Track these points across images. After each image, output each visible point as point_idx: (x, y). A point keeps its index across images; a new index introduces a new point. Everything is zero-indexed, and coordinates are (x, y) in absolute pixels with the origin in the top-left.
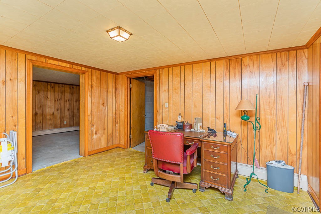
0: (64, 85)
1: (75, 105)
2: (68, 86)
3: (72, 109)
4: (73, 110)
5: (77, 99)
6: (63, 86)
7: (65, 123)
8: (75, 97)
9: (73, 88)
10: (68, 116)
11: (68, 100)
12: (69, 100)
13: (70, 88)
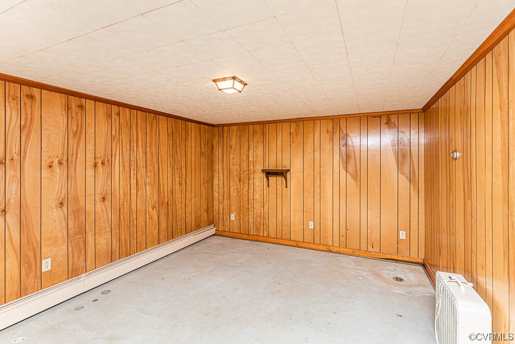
0: (36, 92)
1: (90, 180)
2: (59, 99)
3: (76, 199)
4: (82, 204)
5: (98, 155)
6: (31, 97)
7: (46, 265)
8: (90, 147)
9: (81, 107)
10: (61, 235)
11: (60, 163)
12: (66, 162)
13: (68, 108)
